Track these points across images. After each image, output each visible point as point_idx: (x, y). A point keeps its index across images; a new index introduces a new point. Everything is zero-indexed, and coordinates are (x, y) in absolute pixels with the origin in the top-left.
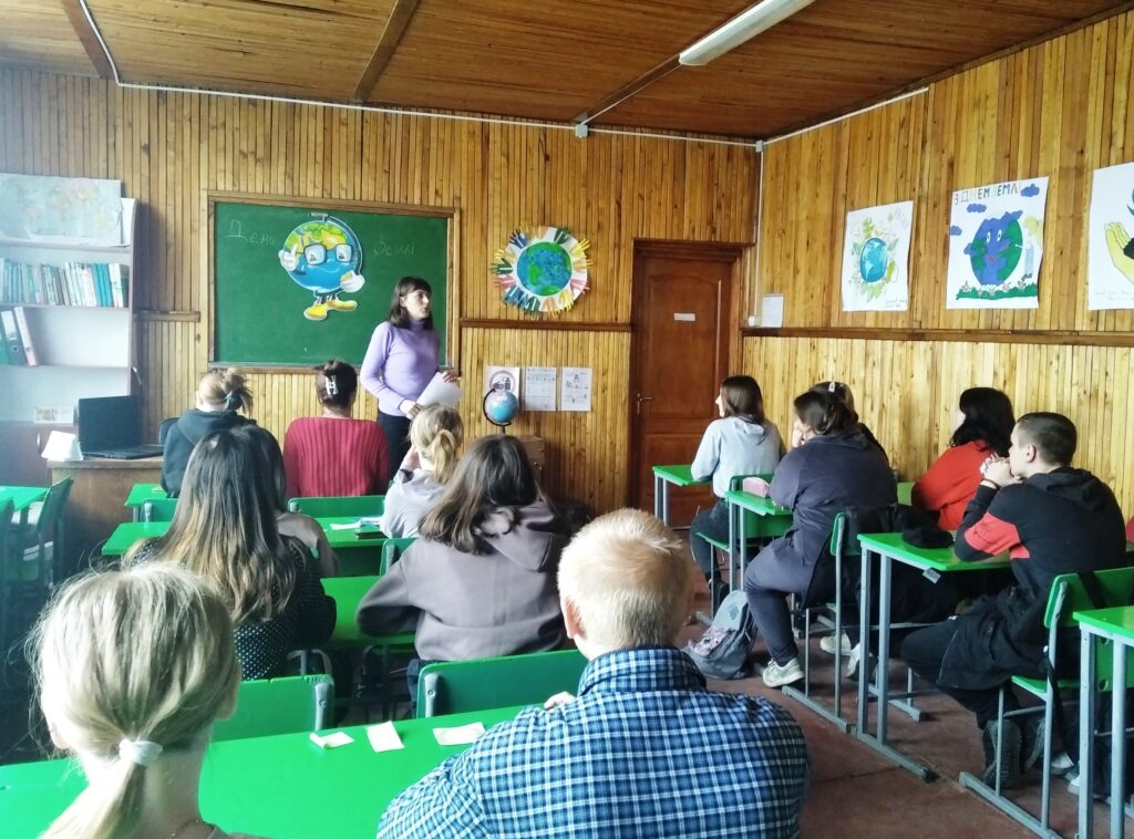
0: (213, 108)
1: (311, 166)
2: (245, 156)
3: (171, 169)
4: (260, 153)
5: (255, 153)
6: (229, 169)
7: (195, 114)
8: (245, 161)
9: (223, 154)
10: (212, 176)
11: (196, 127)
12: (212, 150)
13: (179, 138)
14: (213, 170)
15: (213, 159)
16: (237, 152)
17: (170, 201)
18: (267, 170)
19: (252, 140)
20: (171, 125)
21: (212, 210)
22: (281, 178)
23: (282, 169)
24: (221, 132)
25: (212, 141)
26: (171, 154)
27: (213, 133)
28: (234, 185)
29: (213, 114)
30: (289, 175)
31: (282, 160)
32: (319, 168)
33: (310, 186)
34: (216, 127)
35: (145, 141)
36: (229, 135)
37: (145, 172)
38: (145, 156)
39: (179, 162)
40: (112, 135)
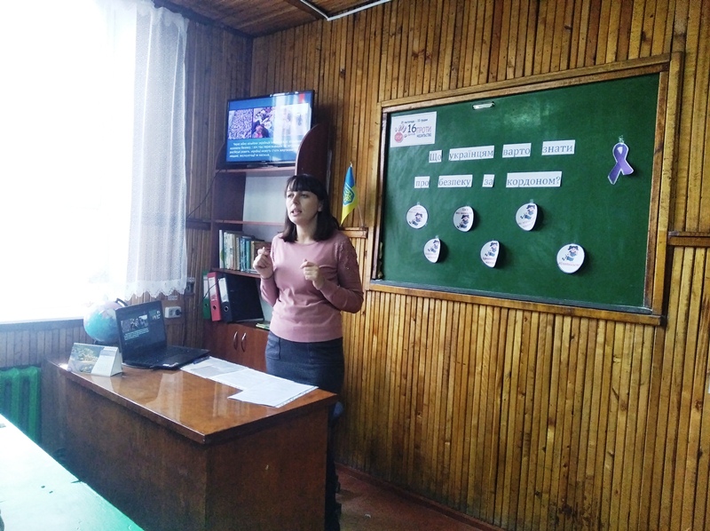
0: (394, 14)
1: (477, 48)
2: (415, 55)
3: (359, 87)
4: (429, 50)
5: (425, 50)
6: (402, 76)
7: (379, 26)
8: (415, 63)
9: (397, 60)
10: (388, 87)
11: (378, 39)
12: (390, 59)
13: (366, 54)
14: (389, 80)
15: (390, 68)
16: (410, 53)
17: (356, 121)
18: (434, 66)
19: (423, 37)
20: (361, 44)
21: (385, 122)
22: (446, 71)
23: (448, 60)
24: (398, 37)
25: (391, 50)
26: (359, 72)
27: (391, 41)
28: (404, 91)
29: (393, 21)
30: (454, 66)
31: (449, 51)
32: (486, 48)
33: (475, 72)
34: (395, 34)
35: (343, 67)
36: (404, 38)
37: (341, 96)
38: (342, 80)
39: (365, 80)
40: (322, 67)
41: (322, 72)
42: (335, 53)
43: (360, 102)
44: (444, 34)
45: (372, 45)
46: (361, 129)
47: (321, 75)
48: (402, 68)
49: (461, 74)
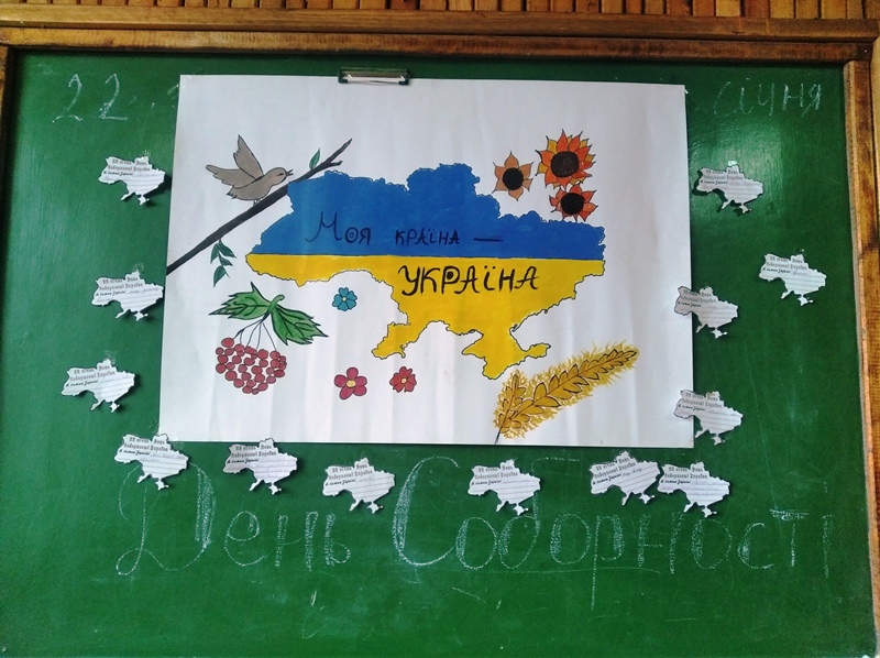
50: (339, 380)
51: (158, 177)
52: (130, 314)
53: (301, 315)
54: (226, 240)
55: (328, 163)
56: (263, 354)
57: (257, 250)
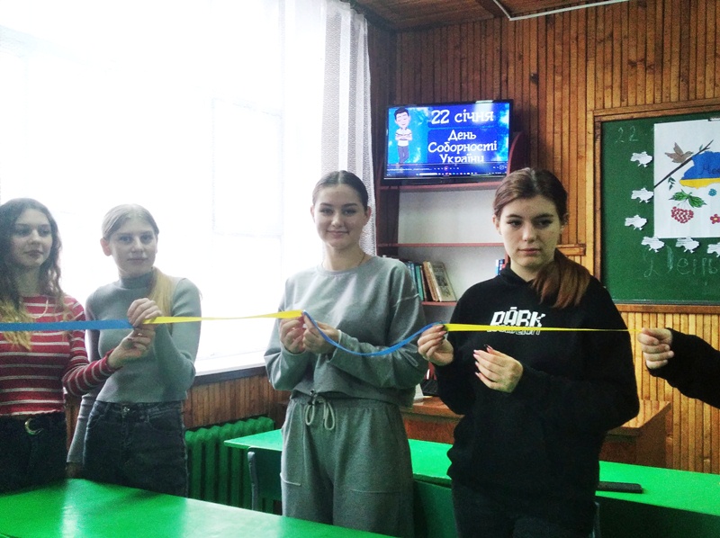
0: (600, 20)
2: (633, 64)
3: (558, 94)
4: (650, 59)
5: (644, 60)
6: (616, 85)
7: (582, 31)
8: (633, 72)
9: (610, 68)
10: (599, 95)
11: (582, 45)
12: (599, 66)
13: (567, 59)
14: (600, 88)
15: (599, 75)
16: (625, 61)
17: (557, 129)
18: (658, 76)
19: (641, 46)
20: (558, 48)
21: (598, 132)
22: (674, 83)
23: (675, 71)
24: (608, 44)
25: (599, 57)
26: (558, 78)
27: (599, 48)
28: (622, 100)
29: (601, 26)
30: (683, 77)
31: (676, 62)
33: (709, 85)
34: (603, 41)
35: (534, 71)
36: (617, 46)
37: (534, 102)
38: (533, 86)
39: (566, 87)
40: (504, 70)
41: (504, 75)
42: (521, 57)
43: (561, 110)
44: (667, 45)
45: (574, 51)
46: (565, 138)
47: (503, 79)
48: (617, 76)
49: (691, 85)
50: (712, 218)
51: (650, 158)
52: (644, 201)
53: (698, 198)
54: (672, 176)
55: (705, 149)
56: (686, 211)
57: (683, 179)
